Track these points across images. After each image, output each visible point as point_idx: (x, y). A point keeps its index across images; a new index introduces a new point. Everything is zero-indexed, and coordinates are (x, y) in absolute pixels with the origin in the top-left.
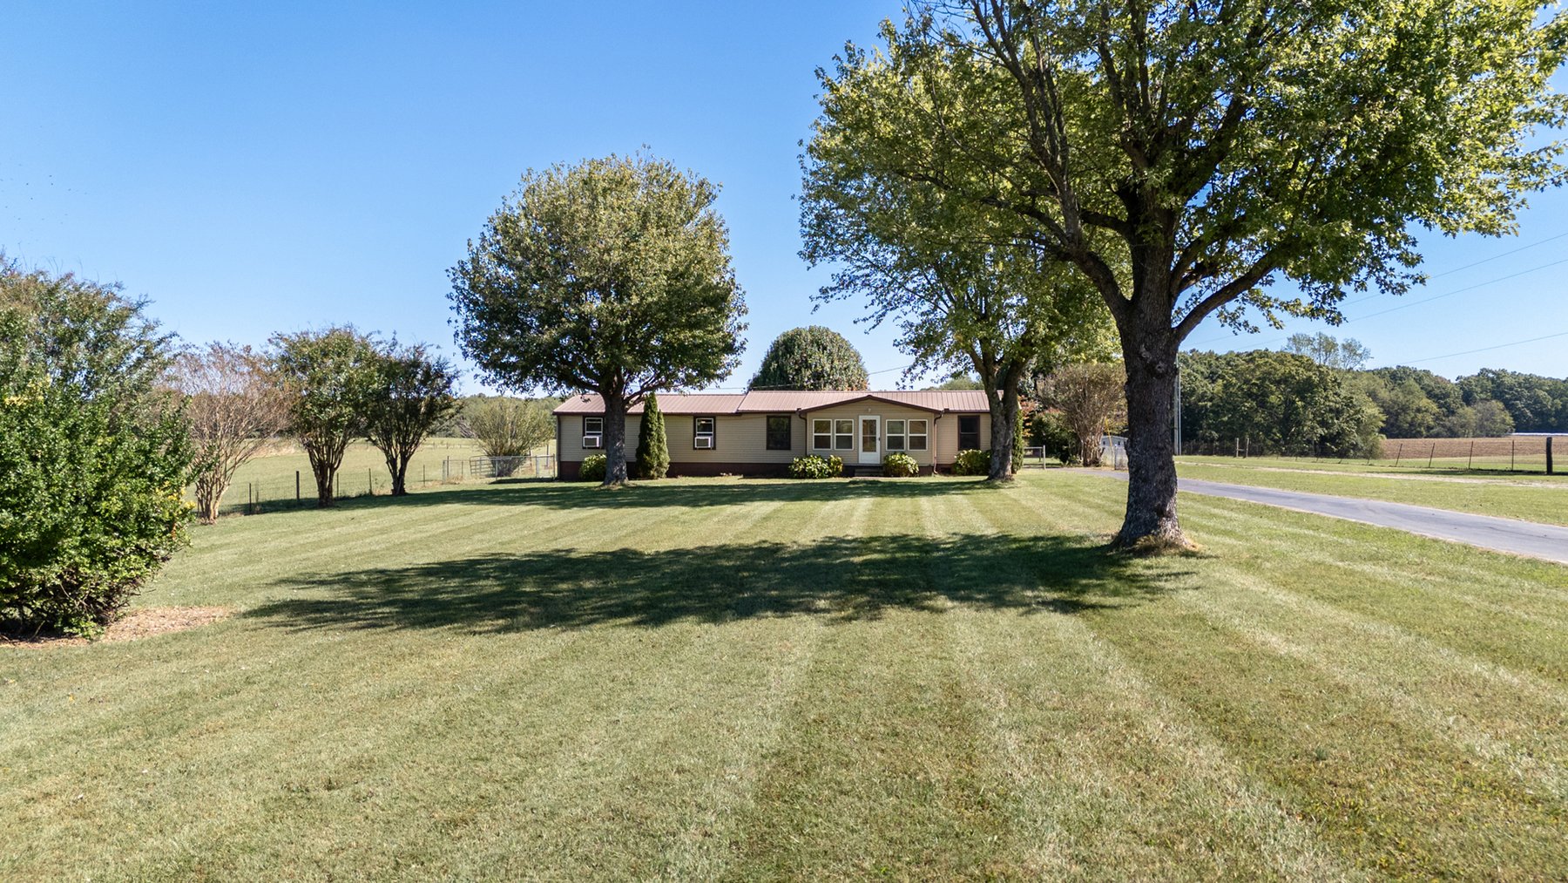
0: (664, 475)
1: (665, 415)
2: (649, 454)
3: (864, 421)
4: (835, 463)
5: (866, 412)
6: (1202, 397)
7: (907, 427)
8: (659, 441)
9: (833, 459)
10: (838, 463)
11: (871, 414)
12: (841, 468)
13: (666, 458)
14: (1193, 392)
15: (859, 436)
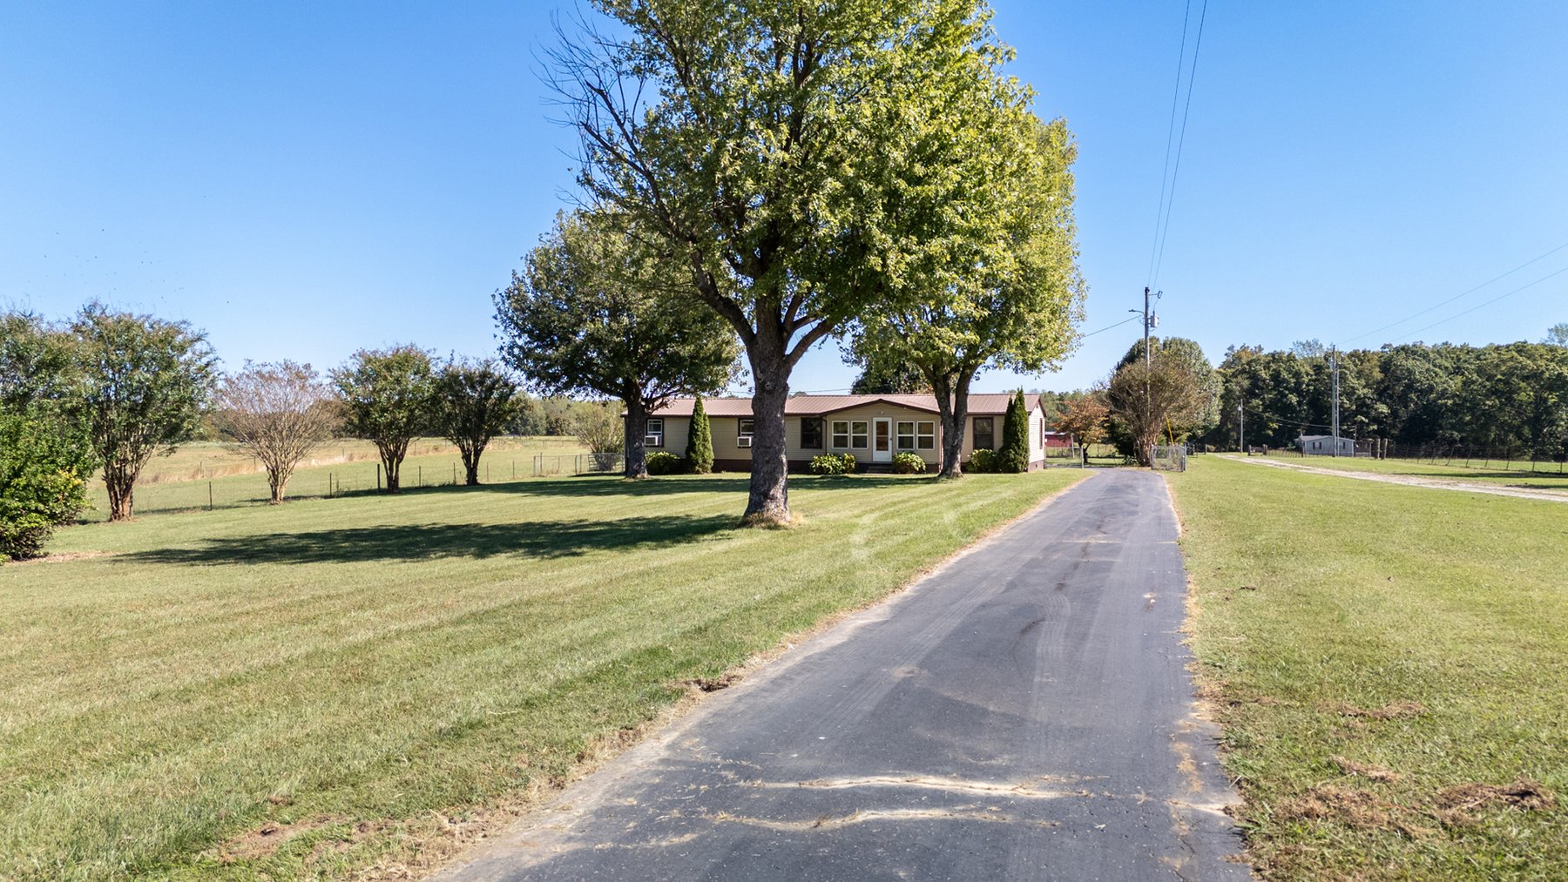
0: (710, 471)
1: (710, 417)
2: (695, 452)
3: (878, 423)
4: (848, 461)
5: (879, 415)
6: (1443, 394)
7: (916, 428)
8: (705, 440)
9: (847, 457)
10: (850, 461)
11: (883, 416)
12: (853, 465)
13: (710, 455)
14: (1431, 389)
15: (872, 436)
